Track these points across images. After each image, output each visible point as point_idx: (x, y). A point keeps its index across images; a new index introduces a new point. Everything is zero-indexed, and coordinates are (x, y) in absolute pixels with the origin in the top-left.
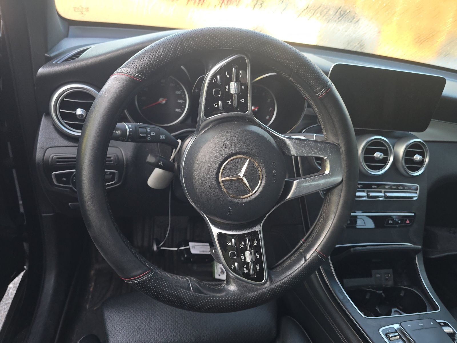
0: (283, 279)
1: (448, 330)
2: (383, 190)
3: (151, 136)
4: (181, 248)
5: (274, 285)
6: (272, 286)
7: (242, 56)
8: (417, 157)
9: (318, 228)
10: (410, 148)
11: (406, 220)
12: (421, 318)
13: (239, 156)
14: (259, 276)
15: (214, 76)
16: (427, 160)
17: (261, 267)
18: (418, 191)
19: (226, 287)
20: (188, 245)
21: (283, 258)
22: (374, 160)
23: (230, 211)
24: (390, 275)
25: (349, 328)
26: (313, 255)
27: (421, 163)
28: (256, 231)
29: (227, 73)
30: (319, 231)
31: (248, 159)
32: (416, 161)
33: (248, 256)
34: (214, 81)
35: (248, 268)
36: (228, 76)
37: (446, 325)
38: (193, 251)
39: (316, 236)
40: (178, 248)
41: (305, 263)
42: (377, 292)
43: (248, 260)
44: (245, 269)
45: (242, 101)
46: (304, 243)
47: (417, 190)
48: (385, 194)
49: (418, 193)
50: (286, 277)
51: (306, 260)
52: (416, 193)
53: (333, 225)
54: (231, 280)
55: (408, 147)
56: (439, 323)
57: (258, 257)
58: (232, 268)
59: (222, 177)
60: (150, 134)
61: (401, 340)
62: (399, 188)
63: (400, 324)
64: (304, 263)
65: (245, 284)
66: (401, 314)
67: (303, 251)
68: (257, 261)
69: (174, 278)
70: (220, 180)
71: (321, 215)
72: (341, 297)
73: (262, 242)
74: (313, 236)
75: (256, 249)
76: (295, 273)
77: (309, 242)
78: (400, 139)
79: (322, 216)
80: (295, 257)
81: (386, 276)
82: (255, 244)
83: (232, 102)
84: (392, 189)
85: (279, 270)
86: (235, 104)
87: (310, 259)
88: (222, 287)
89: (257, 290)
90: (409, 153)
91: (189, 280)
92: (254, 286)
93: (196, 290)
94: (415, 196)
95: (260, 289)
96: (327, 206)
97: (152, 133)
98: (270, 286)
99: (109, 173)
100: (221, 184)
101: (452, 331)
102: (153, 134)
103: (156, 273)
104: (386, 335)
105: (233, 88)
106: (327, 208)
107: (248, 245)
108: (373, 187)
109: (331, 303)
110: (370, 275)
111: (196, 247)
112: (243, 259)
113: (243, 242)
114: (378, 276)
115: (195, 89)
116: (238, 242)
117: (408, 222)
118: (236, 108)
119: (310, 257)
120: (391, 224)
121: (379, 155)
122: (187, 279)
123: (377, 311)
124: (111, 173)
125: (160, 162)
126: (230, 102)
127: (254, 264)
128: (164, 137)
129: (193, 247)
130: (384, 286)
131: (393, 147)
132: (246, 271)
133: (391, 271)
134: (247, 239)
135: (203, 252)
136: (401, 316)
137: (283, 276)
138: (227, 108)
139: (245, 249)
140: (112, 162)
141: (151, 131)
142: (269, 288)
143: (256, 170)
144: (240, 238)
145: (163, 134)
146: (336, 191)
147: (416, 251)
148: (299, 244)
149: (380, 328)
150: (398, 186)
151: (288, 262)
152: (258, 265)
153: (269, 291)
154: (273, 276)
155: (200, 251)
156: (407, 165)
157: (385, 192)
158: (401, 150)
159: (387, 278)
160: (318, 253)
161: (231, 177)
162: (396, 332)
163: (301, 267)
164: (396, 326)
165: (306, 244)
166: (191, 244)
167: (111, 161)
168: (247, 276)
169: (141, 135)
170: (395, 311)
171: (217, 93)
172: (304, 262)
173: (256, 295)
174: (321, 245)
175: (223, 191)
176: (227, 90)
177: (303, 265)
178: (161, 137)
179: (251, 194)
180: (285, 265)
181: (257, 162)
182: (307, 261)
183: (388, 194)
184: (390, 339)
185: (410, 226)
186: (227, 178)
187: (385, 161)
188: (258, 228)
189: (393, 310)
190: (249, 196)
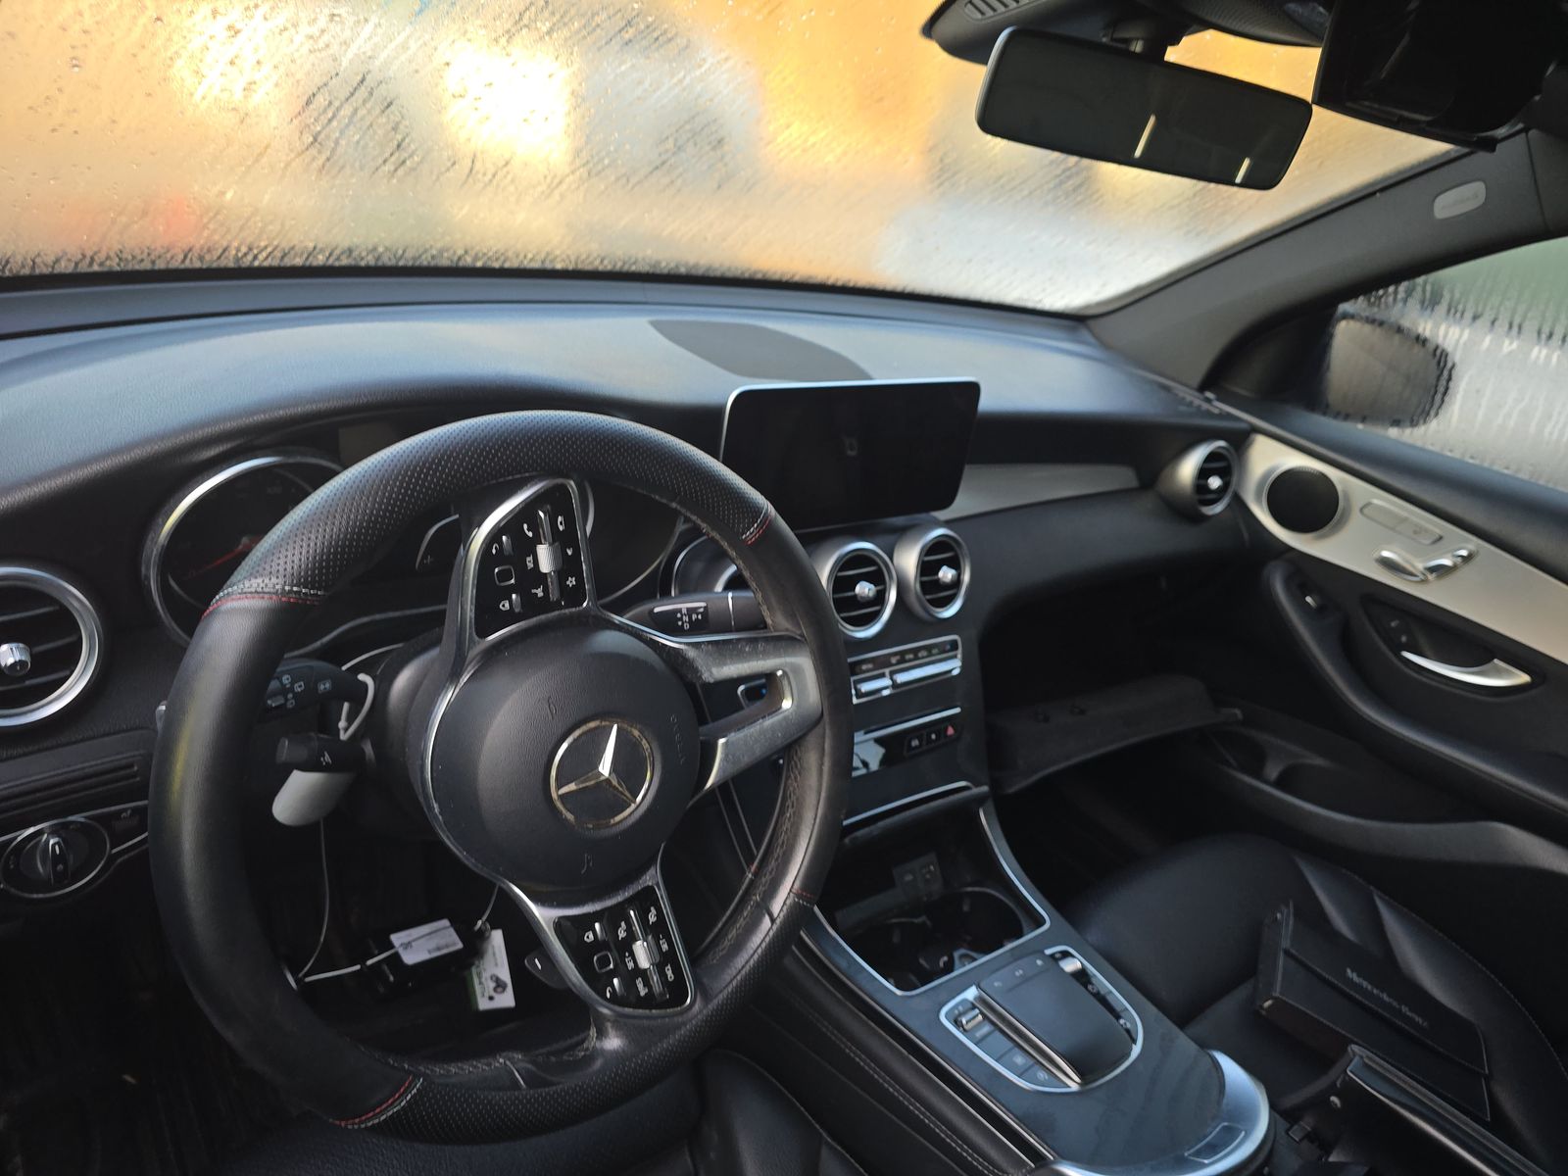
0: (731, 981)
1: (1070, 966)
2: (887, 671)
3: (296, 696)
4: (370, 962)
5: (715, 1001)
6: (710, 1007)
7: (559, 481)
8: (946, 574)
9: (786, 833)
10: (927, 554)
11: (946, 730)
12: (1016, 956)
13: (592, 725)
14: (676, 992)
15: (494, 536)
16: (966, 577)
17: (677, 970)
18: (959, 653)
19: (598, 1045)
20: (391, 946)
21: (715, 925)
22: (856, 602)
23: (588, 863)
24: (932, 868)
25: (876, 1033)
26: (788, 902)
27: (956, 583)
28: (648, 886)
29: (525, 526)
30: (788, 839)
31: (615, 726)
32: (944, 583)
33: (642, 954)
34: (494, 551)
35: (647, 984)
36: (530, 534)
37: (1065, 955)
38: (410, 958)
39: (784, 853)
40: (363, 963)
41: (775, 927)
42: (916, 921)
43: (644, 962)
44: (640, 986)
45: (571, 582)
46: (756, 874)
47: (956, 648)
48: (892, 679)
49: (959, 656)
50: (737, 975)
51: (773, 921)
52: (955, 657)
53: (818, 820)
54: (609, 1025)
55: (923, 553)
56: (1052, 956)
57: (665, 947)
58: (608, 995)
59: (559, 786)
60: (291, 690)
61: (986, 1022)
62: (920, 655)
63: (979, 987)
64: (771, 928)
65: (646, 1022)
66: (974, 960)
67: (762, 899)
68: (664, 959)
69: (470, 1072)
70: (554, 795)
71: (784, 800)
72: (843, 964)
73: (667, 910)
74: (776, 856)
75: (658, 931)
76: (756, 957)
77: (771, 873)
78: (902, 533)
79: (789, 803)
80: (744, 919)
81: (924, 871)
82: (652, 918)
83: (546, 590)
84: (904, 660)
85: (715, 961)
86: (554, 596)
87: (782, 915)
88: (587, 1049)
89: (678, 1027)
90: (927, 568)
91: (508, 1063)
92: (667, 1020)
93: (532, 1081)
94: (954, 666)
95: (684, 1024)
96: (796, 778)
97: (296, 685)
98: (704, 1008)
99: (129, 812)
100: (559, 805)
101: (1079, 965)
102: (300, 686)
103: (426, 1076)
104: (957, 1023)
105: (545, 558)
106: (796, 781)
107: (637, 927)
108: (864, 667)
109: (824, 985)
110: (890, 884)
111: (413, 944)
112: (631, 965)
113: (623, 924)
114: (909, 878)
115: (424, 557)
116: (611, 927)
117: (951, 731)
118: (558, 602)
119: (781, 910)
120: (916, 747)
121: (866, 591)
122: (501, 1060)
123: (921, 965)
124: (135, 810)
125: (324, 756)
126: (540, 592)
127: (660, 967)
128: (328, 685)
129: (407, 945)
130: (925, 899)
131: (891, 559)
132: (643, 991)
133: (932, 856)
134: (632, 913)
135: (439, 949)
136: (975, 967)
137: (730, 972)
138: (532, 606)
139: (631, 938)
140: (138, 779)
141: (292, 684)
142: (705, 1012)
143: (636, 745)
144: (613, 916)
145: (322, 678)
146: (812, 740)
147: (980, 800)
148: (747, 881)
149: (939, 1011)
150: (915, 651)
151: (733, 934)
152: (669, 967)
153: (706, 1021)
154: (705, 980)
155: (430, 952)
156: (928, 597)
157: (892, 673)
158: (908, 560)
159: (928, 876)
160: (799, 896)
161: (582, 782)
162: (974, 1007)
163: (767, 939)
164: (971, 993)
165: (765, 879)
166: (397, 939)
167: (134, 776)
168: (649, 1002)
169: (269, 702)
170: (962, 956)
171: (505, 575)
172: (770, 925)
173: (679, 1041)
174: (801, 874)
175: (566, 819)
176: (530, 565)
177: (771, 933)
178: (322, 687)
179: (633, 806)
180: (727, 943)
181: (636, 728)
182: (778, 921)
183: (901, 678)
184: (964, 1030)
185: (957, 738)
186: (572, 787)
187: (880, 599)
188: (652, 877)
189: (956, 955)
190: (630, 815)
